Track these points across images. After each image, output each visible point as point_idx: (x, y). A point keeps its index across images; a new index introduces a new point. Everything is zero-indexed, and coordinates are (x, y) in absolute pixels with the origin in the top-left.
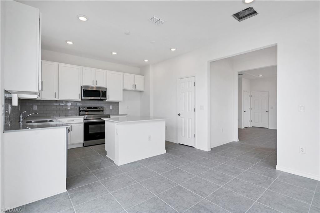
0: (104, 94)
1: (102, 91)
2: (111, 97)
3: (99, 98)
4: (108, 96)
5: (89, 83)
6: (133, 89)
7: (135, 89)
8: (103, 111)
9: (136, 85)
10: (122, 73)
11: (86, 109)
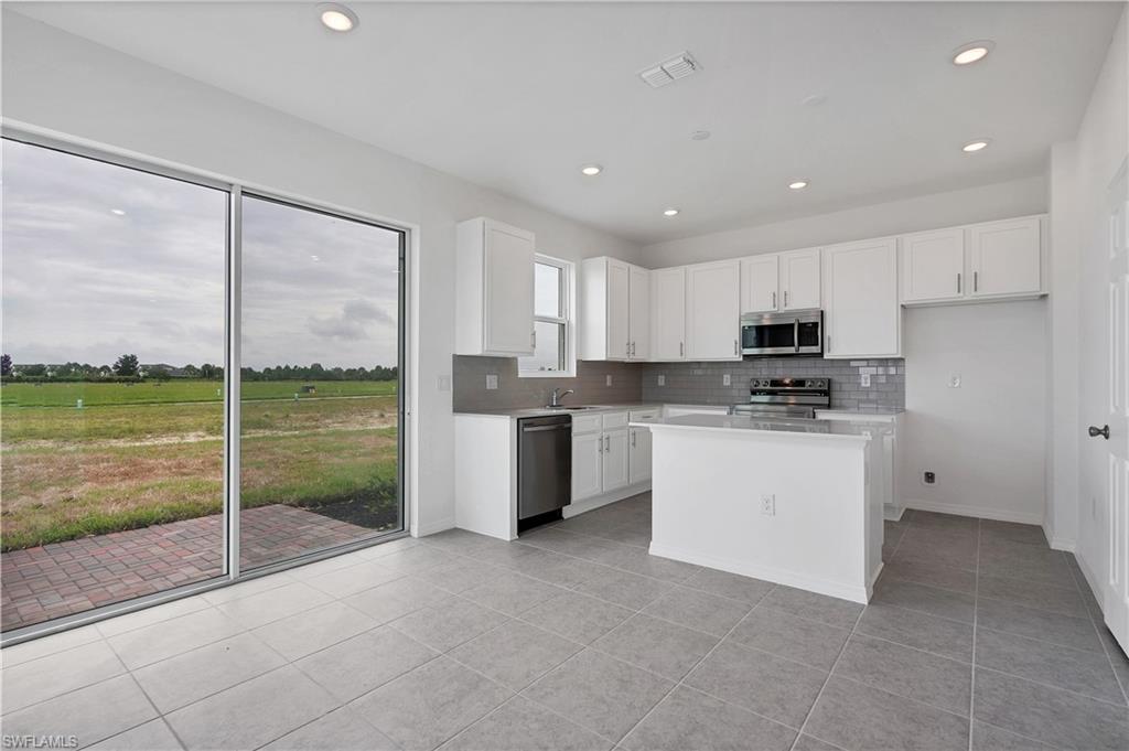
0: (811, 332)
1: (800, 325)
2: (840, 343)
3: (792, 350)
4: (829, 339)
5: (764, 306)
6: (961, 294)
7: (973, 293)
8: (827, 393)
9: (976, 274)
10: (891, 241)
11: (768, 387)
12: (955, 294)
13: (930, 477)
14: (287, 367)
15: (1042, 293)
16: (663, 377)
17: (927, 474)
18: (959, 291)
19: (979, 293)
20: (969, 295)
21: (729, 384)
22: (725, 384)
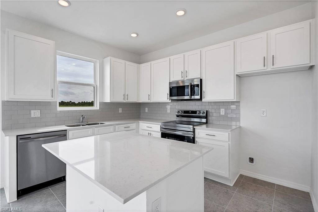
1: (192, 86)
2: (209, 94)
3: (188, 97)
4: (204, 92)
5: (177, 78)
6: (265, 68)
7: (272, 67)
8: (206, 117)
9: (273, 56)
10: (231, 43)
11: (183, 114)
12: (263, 68)
13: (251, 160)
14: (84, 102)
15: (311, 65)
16: (147, 108)
17: (250, 158)
18: (264, 66)
19: (274, 67)
20: (270, 68)
21: (169, 112)
22: (168, 112)
